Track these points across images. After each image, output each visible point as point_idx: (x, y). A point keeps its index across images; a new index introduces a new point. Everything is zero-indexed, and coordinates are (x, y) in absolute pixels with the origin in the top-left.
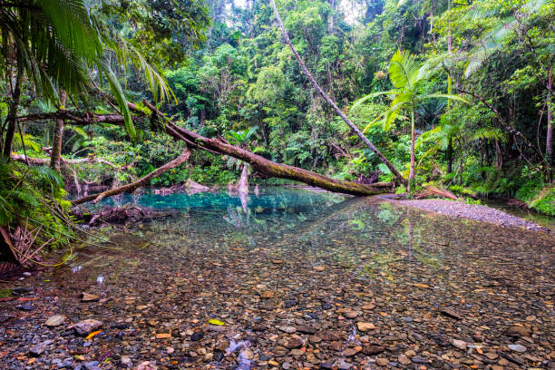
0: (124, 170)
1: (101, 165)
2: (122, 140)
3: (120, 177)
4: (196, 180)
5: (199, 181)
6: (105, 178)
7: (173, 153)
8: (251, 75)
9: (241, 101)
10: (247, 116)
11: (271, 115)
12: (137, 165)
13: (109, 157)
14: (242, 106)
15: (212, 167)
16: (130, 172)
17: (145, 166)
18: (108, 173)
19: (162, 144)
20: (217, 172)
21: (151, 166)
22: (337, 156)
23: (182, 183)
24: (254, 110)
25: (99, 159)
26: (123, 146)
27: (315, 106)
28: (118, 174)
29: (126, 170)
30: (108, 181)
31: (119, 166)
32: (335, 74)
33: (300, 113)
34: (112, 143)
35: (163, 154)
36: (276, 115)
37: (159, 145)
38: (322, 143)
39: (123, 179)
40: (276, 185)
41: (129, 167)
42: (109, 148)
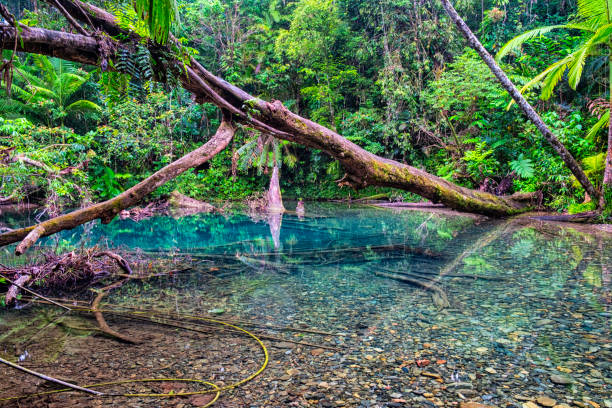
0: (66, 176)
1: (23, 167)
2: (59, 125)
3: (59, 189)
4: (188, 193)
5: (193, 193)
6: (29, 190)
7: (147, 146)
8: (277, 17)
9: (260, 60)
10: (272, 85)
11: (313, 81)
12: (86, 168)
13: (36, 153)
14: (263, 69)
15: (211, 171)
16: (75, 179)
17: (98, 170)
18: (34, 182)
19: (129, 131)
20: (220, 179)
21: (109, 170)
22: (426, 151)
23: (165, 198)
24: (282, 74)
25: (20, 157)
26: (60, 135)
27: (392, 65)
28: (56, 184)
29: (69, 175)
30: (37, 196)
31: (56, 169)
32: (425, 11)
33: (362, 80)
34: (42, 130)
35: (130, 149)
36: (323, 82)
37: (124, 134)
38: (402, 127)
39: (64, 191)
40: (320, 200)
41: (75, 171)
42: (37, 139)
